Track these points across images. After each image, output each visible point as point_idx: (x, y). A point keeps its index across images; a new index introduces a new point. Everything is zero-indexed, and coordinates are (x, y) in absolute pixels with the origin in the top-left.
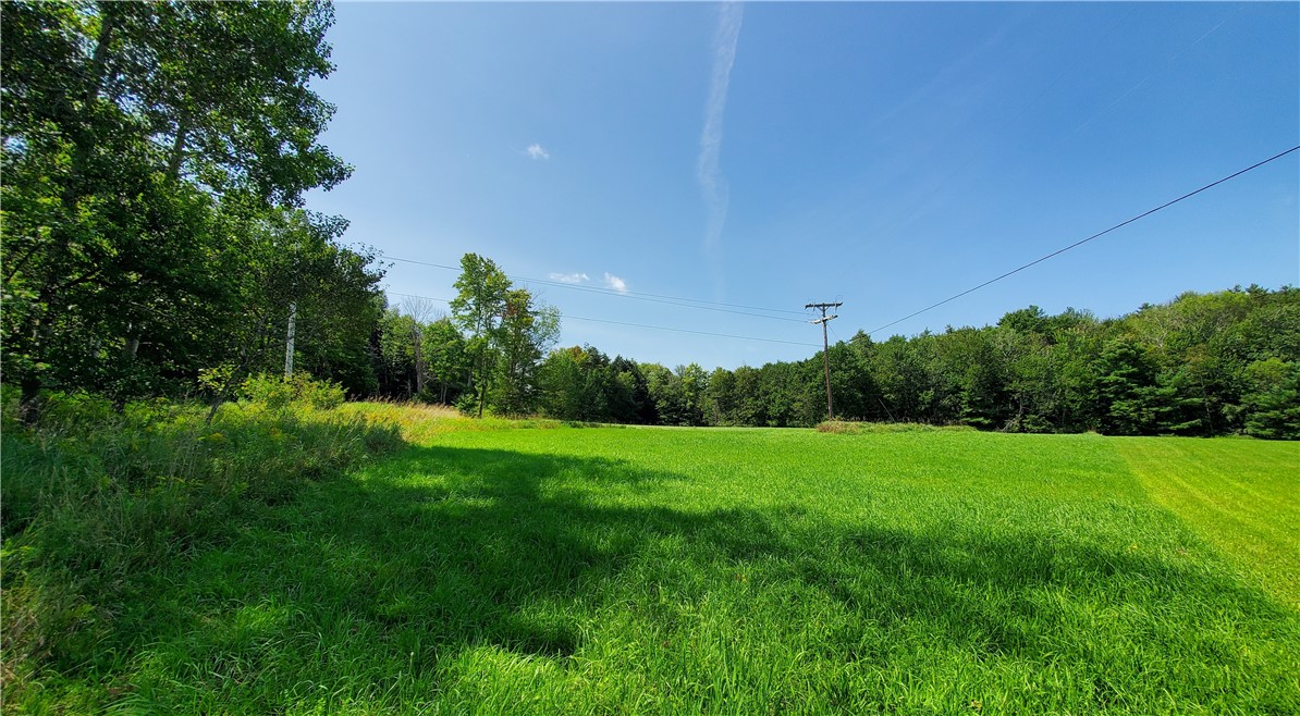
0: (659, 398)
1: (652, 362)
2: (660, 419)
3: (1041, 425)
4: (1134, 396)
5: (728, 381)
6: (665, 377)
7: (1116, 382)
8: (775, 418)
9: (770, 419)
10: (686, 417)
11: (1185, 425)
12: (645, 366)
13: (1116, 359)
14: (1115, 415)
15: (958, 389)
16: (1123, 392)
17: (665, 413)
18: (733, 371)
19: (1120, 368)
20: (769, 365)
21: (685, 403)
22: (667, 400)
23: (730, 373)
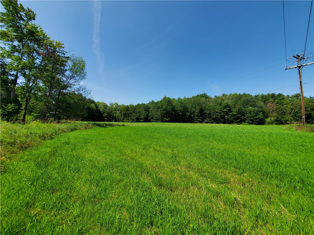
0: (104, 113)
1: (101, 101)
2: (105, 119)
3: (211, 121)
4: (229, 115)
5: (127, 108)
6: (106, 106)
7: (226, 111)
8: (142, 119)
9: (141, 119)
10: (114, 118)
11: (238, 121)
12: (98, 102)
13: (225, 106)
14: (226, 118)
15: (194, 112)
16: (227, 113)
17: (106, 118)
18: (128, 105)
19: (226, 108)
20: (139, 104)
21: (113, 114)
22: (107, 113)
23: (127, 106)
